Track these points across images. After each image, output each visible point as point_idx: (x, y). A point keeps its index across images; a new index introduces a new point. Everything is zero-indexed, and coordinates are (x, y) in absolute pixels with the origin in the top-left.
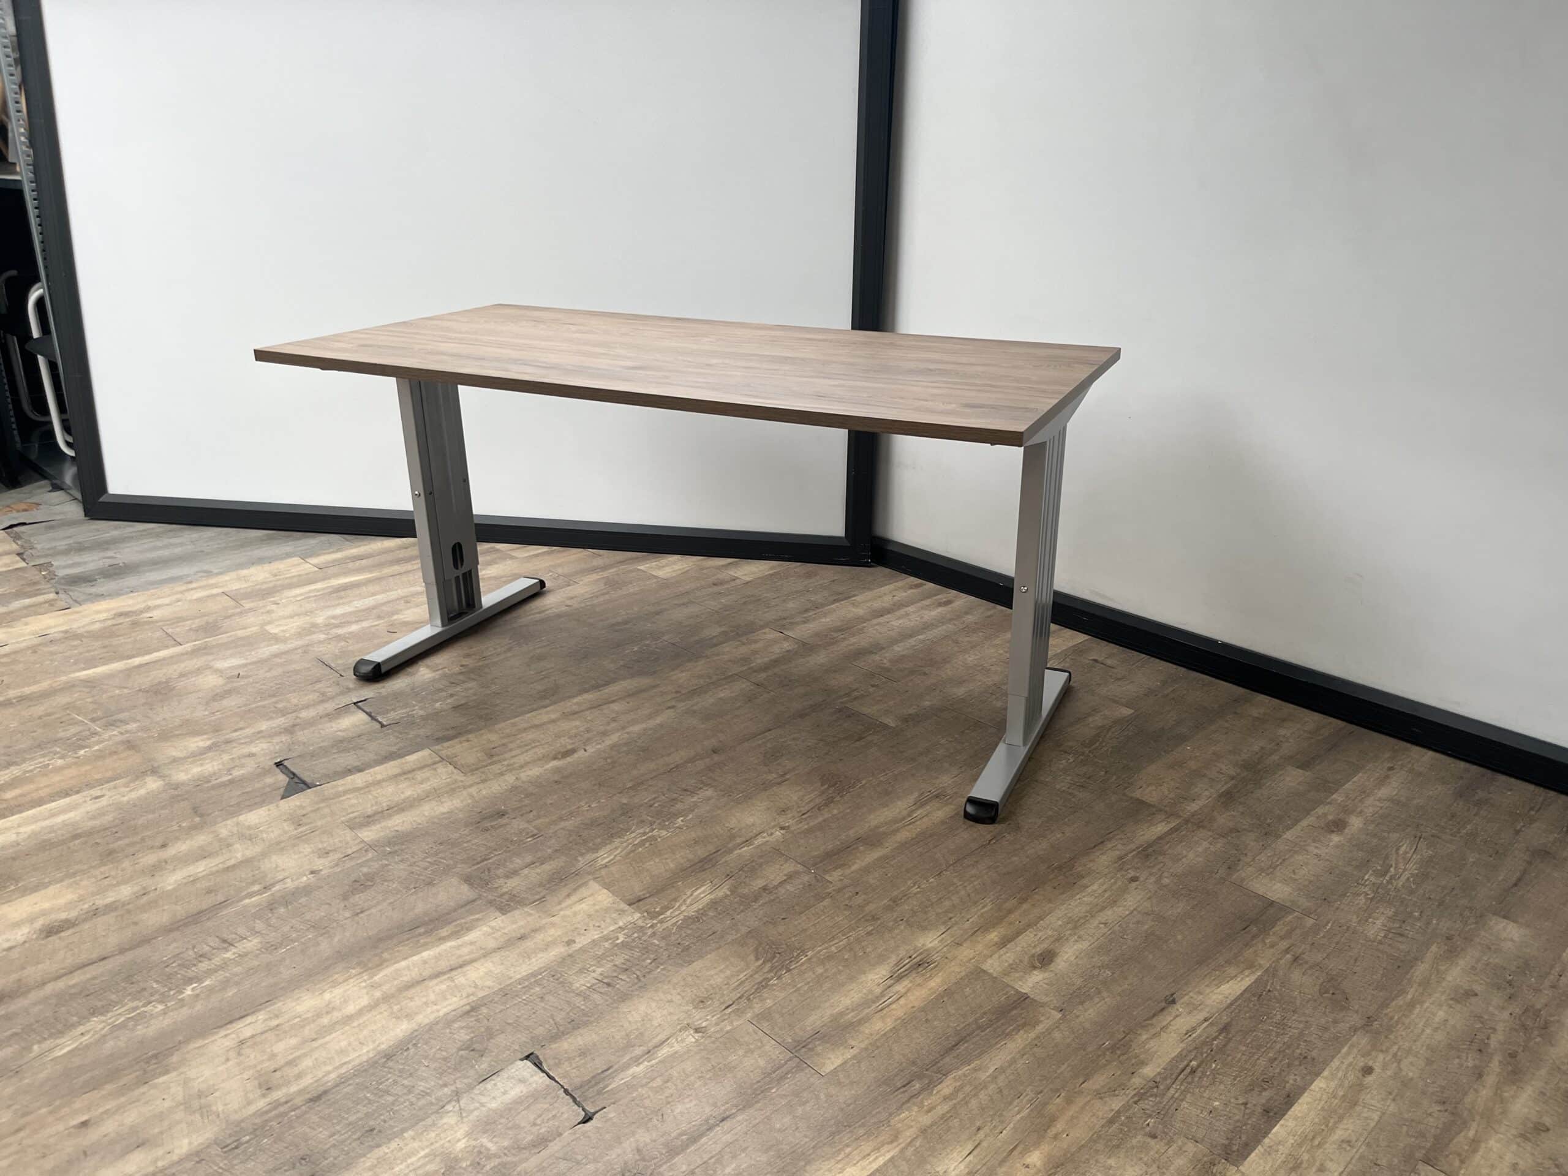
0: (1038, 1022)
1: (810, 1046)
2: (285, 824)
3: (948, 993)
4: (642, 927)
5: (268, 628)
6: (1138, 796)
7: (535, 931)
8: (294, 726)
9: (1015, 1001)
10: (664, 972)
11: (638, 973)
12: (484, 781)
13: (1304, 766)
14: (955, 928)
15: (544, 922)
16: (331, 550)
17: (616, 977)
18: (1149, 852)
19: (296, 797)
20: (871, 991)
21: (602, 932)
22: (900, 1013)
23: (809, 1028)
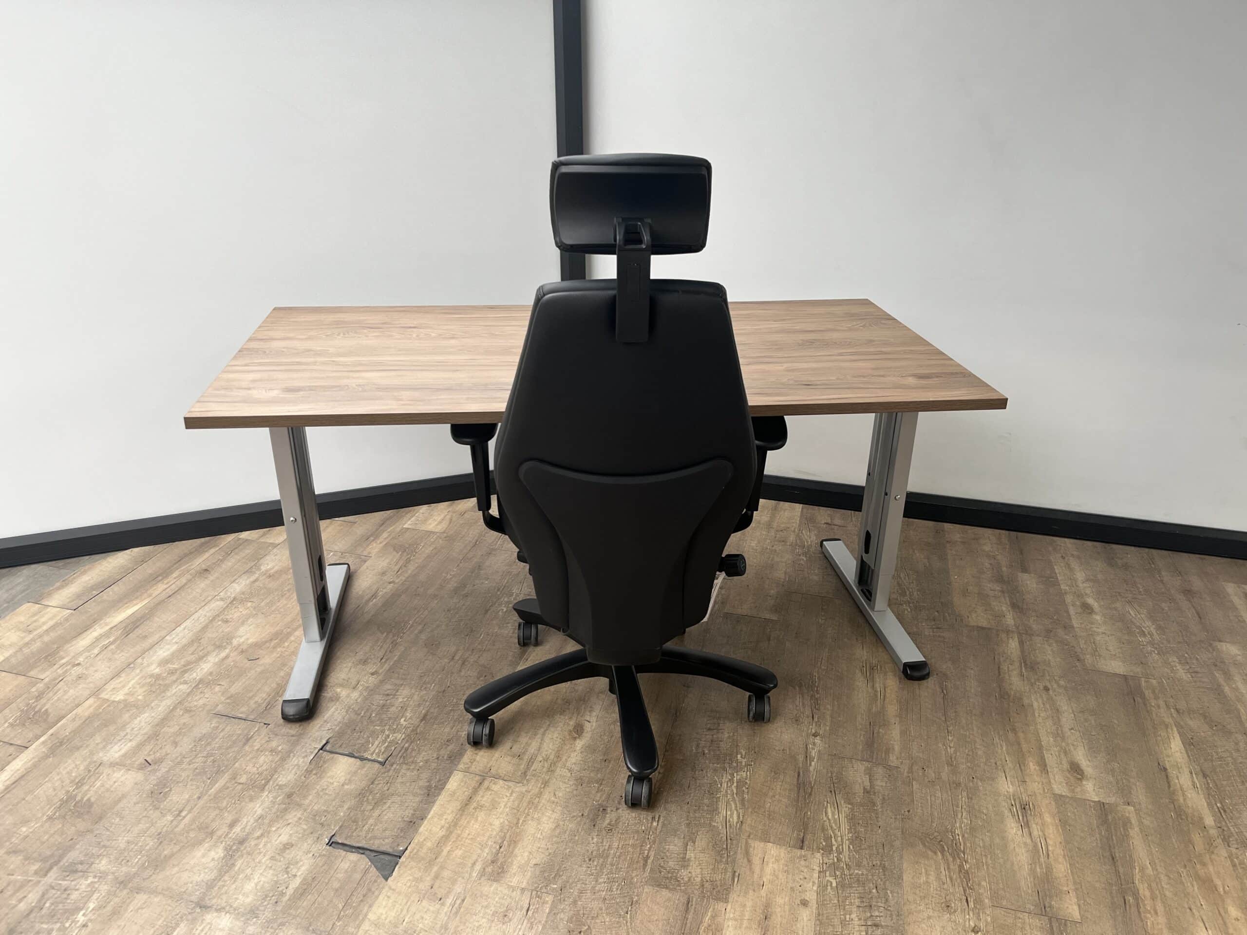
0: (1128, 818)
1: (1047, 905)
2: (425, 903)
3: (1064, 823)
4: (834, 863)
5: (104, 695)
6: (975, 624)
7: (767, 906)
8: (289, 796)
9: (1101, 809)
10: (895, 894)
11: (880, 904)
12: (546, 784)
13: (1025, 570)
14: (1007, 771)
15: (763, 893)
16: (58, 584)
17: (872, 916)
18: (1029, 665)
19: (399, 871)
20: (1025, 844)
21: (814, 882)
22: (1059, 851)
23: (1030, 891)
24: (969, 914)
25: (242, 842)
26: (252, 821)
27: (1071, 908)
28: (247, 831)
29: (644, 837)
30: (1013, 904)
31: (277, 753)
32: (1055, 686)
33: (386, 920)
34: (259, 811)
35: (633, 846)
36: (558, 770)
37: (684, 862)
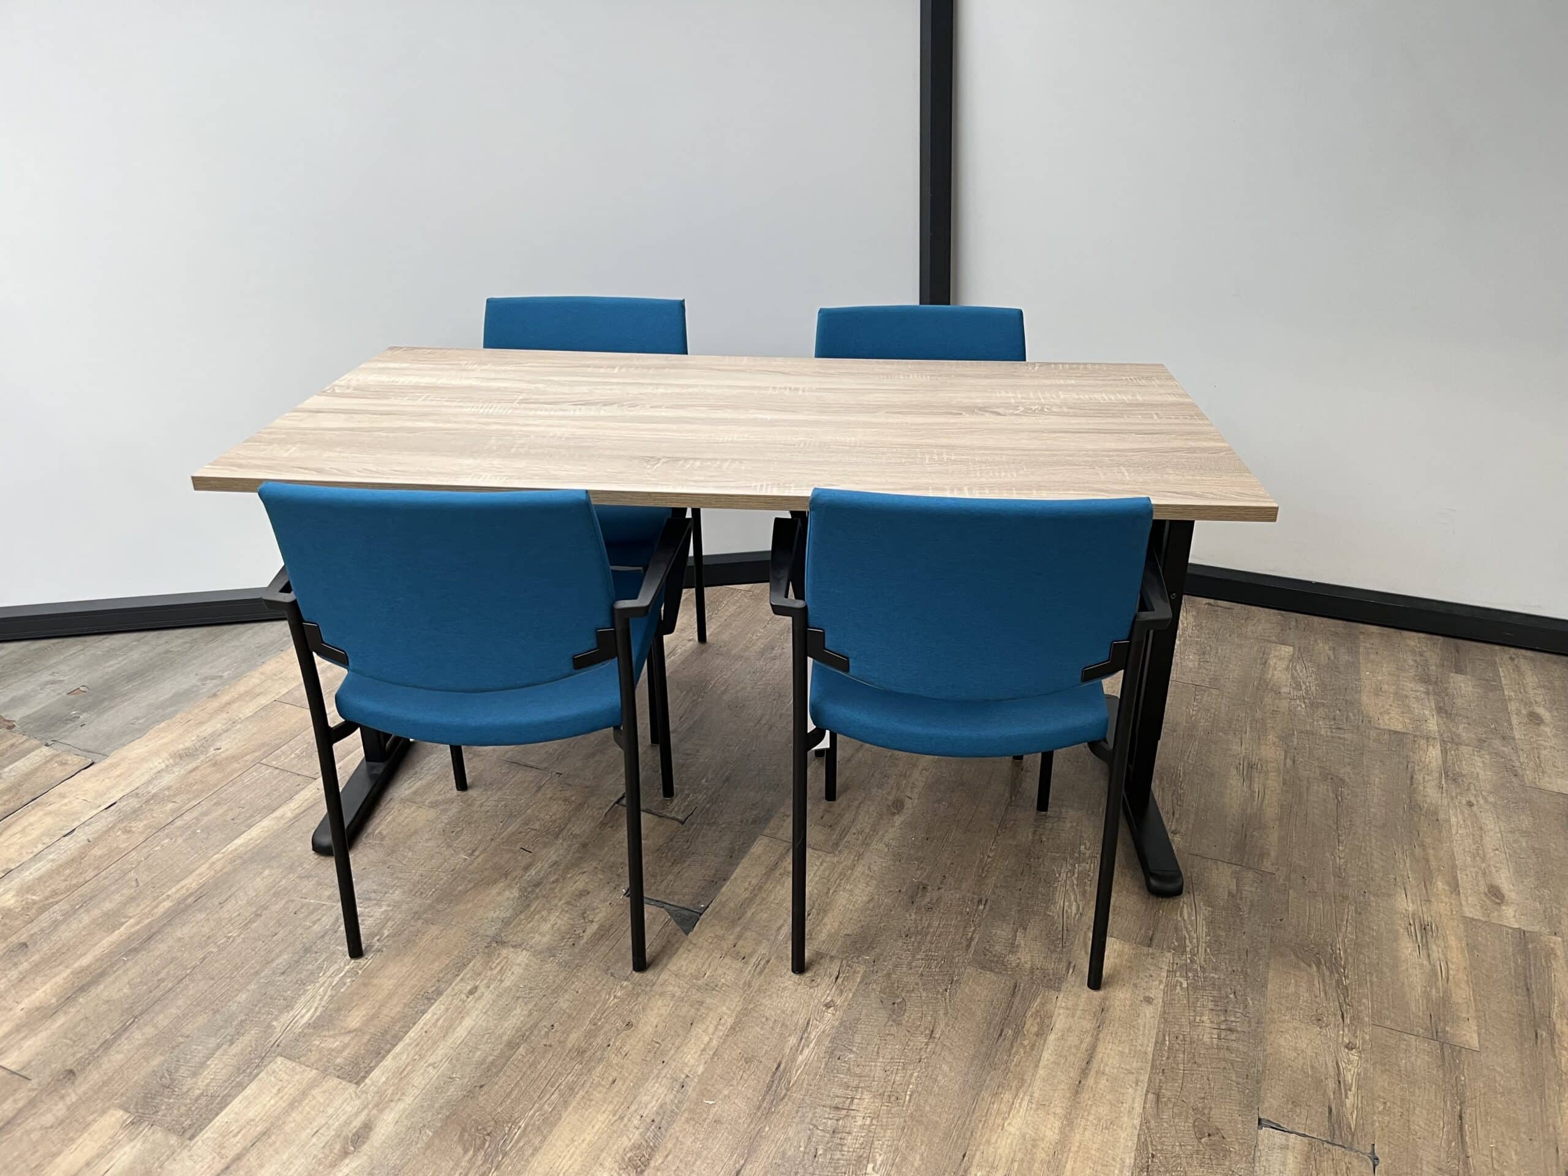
0: (1553, 950)
1: (1440, 1030)
3: (1472, 947)
4: (1186, 965)
7: (1105, 999)
9: (1520, 937)
10: (1256, 1002)
13: (1458, 670)
17: (1226, 1020)
18: (1451, 775)
19: (700, 928)
20: (1421, 965)
21: (1161, 982)
22: (1462, 976)
23: (1421, 1014)
24: (1343, 1030)
25: (537, 885)
26: (547, 866)
27: (1469, 1035)
28: (541, 875)
29: (969, 919)
30: (1398, 1025)
31: (571, 803)
32: (1482, 801)
33: (686, 971)
34: (554, 858)
35: (956, 927)
36: (874, 843)
37: (1013, 947)
